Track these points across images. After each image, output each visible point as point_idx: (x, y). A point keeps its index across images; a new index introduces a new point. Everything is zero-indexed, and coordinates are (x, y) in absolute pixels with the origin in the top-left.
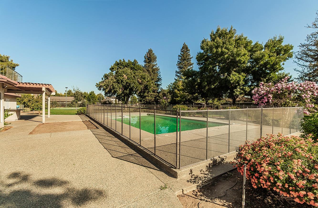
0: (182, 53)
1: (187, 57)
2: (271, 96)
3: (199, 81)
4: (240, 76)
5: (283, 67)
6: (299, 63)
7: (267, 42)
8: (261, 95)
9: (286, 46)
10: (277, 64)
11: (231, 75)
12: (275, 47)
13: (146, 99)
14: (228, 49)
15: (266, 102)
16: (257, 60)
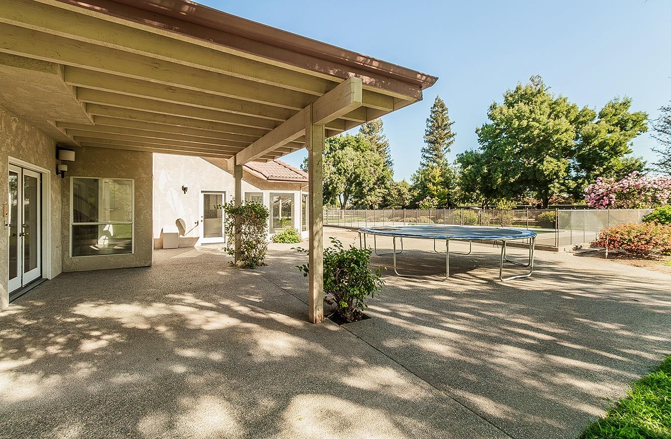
0: (433, 115)
1: (443, 121)
2: (614, 196)
3: (486, 171)
4: (559, 163)
5: (630, 150)
6: (661, 138)
7: (604, 107)
8: (599, 195)
9: (634, 115)
10: (621, 144)
11: (545, 163)
12: (616, 115)
13: (366, 200)
14: (538, 121)
15: (606, 205)
16: (587, 139)
